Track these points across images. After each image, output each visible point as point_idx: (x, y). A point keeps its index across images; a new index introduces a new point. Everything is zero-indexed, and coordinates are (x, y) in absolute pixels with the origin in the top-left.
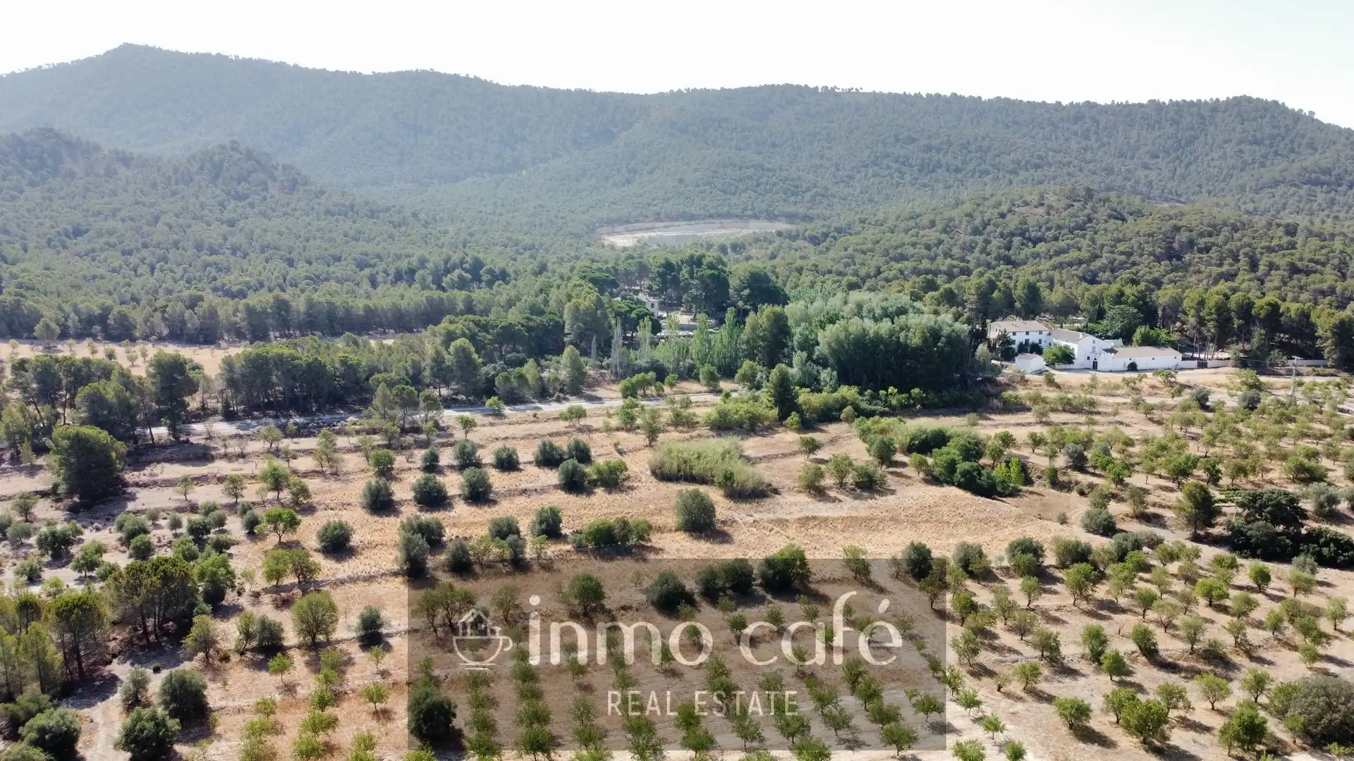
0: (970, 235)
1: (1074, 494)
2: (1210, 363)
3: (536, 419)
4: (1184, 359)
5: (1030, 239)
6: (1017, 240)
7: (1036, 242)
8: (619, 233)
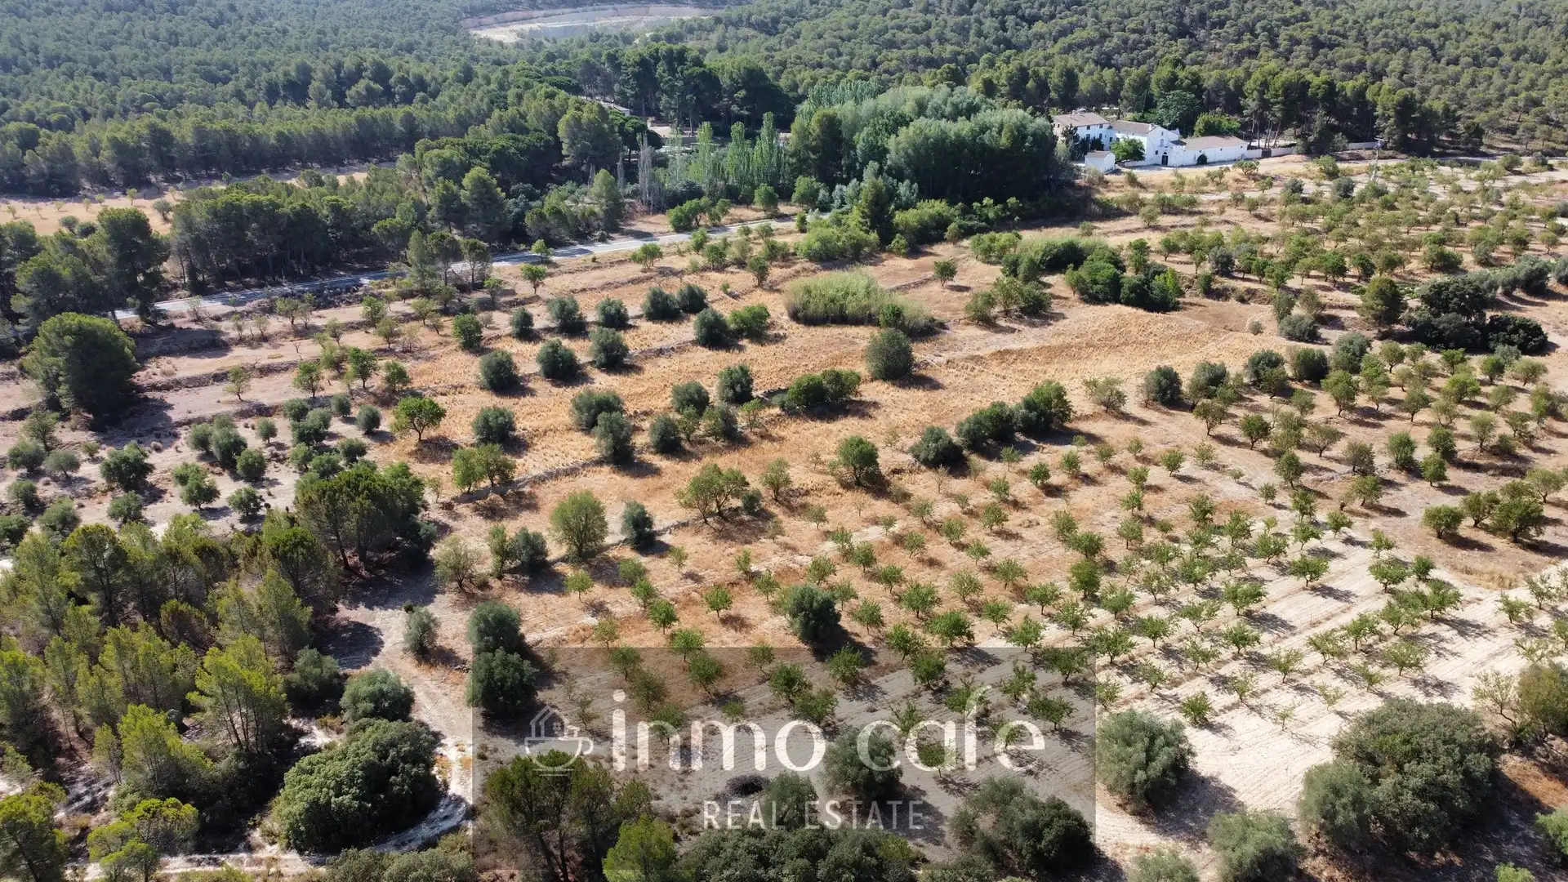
0: (956, 14)
1: (1233, 302)
2: (1274, 152)
3: (597, 264)
4: (1250, 148)
5: (1023, 18)
6: (1011, 20)
7: (1031, 20)
8: (489, 26)
